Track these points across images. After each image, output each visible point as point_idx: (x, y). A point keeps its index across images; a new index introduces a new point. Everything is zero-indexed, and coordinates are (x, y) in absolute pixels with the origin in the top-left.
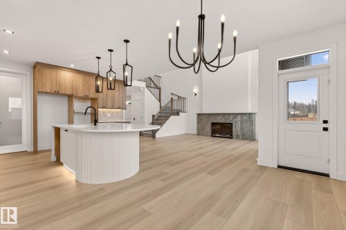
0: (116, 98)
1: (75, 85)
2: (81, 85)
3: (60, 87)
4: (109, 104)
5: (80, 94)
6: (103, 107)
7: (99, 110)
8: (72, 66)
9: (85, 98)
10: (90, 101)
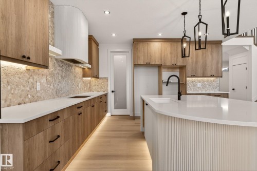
0: (209, 64)
1: (163, 55)
2: (169, 54)
3: (151, 58)
4: (200, 72)
5: (169, 64)
6: (193, 76)
7: (187, 79)
8: (160, 35)
9: (173, 67)
10: (178, 70)
